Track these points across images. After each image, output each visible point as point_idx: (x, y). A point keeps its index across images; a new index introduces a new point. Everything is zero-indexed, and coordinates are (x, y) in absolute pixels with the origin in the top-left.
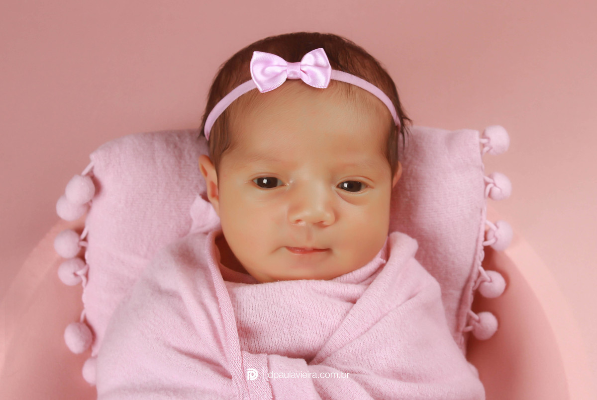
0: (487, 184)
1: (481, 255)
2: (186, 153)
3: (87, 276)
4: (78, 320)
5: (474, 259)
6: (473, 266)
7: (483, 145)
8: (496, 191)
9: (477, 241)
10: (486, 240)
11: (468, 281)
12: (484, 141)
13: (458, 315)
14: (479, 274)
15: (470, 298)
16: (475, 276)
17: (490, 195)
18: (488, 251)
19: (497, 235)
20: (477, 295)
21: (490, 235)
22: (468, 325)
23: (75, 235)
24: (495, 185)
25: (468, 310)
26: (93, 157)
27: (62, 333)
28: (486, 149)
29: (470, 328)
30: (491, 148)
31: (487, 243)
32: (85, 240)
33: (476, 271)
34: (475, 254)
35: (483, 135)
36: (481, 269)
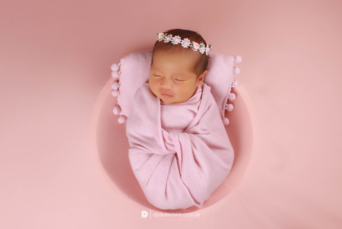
0: (234, 70)
1: (230, 90)
2: (147, 56)
3: (119, 94)
4: (116, 105)
5: (228, 91)
6: (228, 92)
7: (235, 61)
8: (236, 72)
9: (230, 86)
10: (232, 86)
11: (226, 97)
12: (235, 60)
13: (223, 105)
14: (229, 95)
15: (226, 101)
16: (228, 95)
17: (234, 73)
18: (232, 88)
19: (235, 84)
20: (228, 100)
21: (233, 84)
22: (225, 108)
23: (117, 83)
24: (236, 70)
25: (225, 104)
26: (121, 60)
27: (112, 109)
28: (235, 62)
29: (226, 108)
30: (236, 62)
31: (232, 87)
32: (120, 85)
33: (228, 94)
34: (229, 90)
35: (235, 58)
36: (230, 93)
